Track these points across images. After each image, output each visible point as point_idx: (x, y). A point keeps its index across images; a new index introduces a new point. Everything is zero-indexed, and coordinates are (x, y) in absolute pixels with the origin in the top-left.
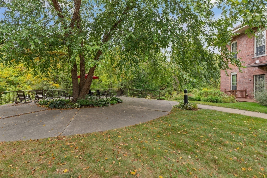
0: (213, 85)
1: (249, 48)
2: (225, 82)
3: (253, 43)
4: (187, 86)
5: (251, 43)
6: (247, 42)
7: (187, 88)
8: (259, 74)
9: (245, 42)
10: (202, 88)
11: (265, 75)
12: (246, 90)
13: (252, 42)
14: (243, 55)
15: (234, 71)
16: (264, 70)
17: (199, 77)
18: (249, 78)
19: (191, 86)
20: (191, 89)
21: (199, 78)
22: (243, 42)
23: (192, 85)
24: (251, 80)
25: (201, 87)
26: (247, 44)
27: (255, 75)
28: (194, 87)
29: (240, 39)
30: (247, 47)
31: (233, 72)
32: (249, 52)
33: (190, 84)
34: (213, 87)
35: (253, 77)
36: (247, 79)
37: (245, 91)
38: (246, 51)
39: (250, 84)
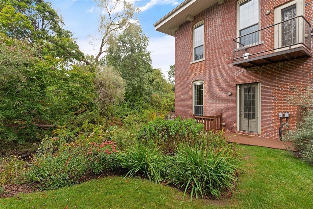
0: (155, 105)
1: (227, 31)
2: (183, 99)
3: (234, 20)
4: (122, 107)
5: (230, 21)
6: (222, 21)
7: (122, 110)
8: (247, 81)
9: (219, 21)
10: (142, 110)
11: (259, 83)
12: (222, 114)
13: (232, 20)
14: (216, 46)
15: (200, 79)
16: (257, 73)
17: (140, 94)
18: (226, 92)
19: (128, 107)
20: (128, 111)
21: (139, 96)
22: (215, 22)
23: (130, 105)
24: (230, 95)
25: (142, 108)
26: (223, 25)
27: (239, 85)
28: (132, 108)
29: (210, 17)
30: (222, 30)
31: (197, 80)
32: (227, 40)
33: (128, 104)
34: (156, 108)
35: (234, 89)
36: (224, 93)
37: (221, 117)
38: (222, 38)
39: (229, 102)
